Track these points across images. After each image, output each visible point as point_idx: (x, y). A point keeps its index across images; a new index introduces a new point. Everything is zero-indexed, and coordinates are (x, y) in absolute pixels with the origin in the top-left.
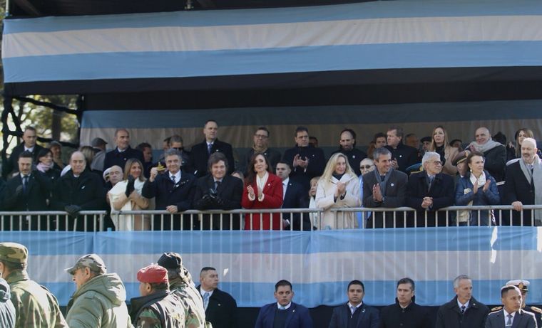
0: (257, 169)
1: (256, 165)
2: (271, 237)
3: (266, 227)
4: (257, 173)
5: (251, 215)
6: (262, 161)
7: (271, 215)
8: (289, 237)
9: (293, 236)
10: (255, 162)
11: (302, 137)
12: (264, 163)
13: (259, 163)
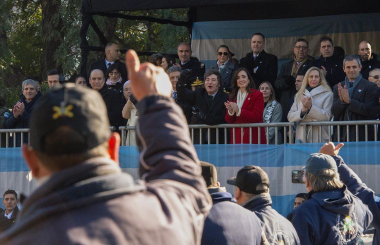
0: (239, 85)
1: (238, 81)
2: (250, 151)
3: (255, 141)
4: (239, 88)
5: (234, 129)
6: (244, 77)
7: (250, 129)
8: (266, 151)
9: (269, 150)
10: (238, 78)
11: (324, 47)
12: (246, 79)
13: (241, 79)
